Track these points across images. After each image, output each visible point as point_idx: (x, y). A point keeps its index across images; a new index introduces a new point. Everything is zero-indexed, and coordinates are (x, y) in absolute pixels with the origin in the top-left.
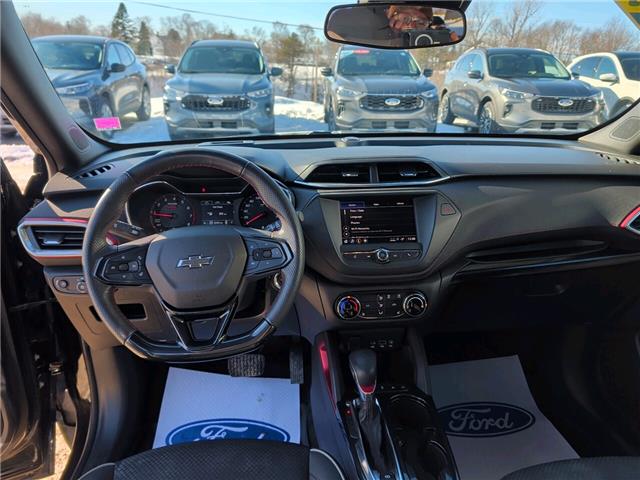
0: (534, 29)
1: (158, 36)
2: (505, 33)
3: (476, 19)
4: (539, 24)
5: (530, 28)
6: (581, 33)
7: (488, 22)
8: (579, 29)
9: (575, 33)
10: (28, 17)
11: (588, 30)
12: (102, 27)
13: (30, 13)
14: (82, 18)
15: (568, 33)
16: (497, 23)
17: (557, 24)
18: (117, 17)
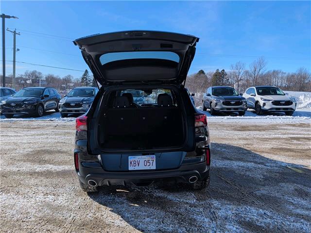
0: (264, 74)
2: (251, 76)
3: (237, 71)
4: (266, 72)
5: (262, 74)
6: (286, 75)
7: (243, 72)
8: (285, 73)
9: (283, 75)
10: (49, 77)
11: (289, 74)
12: (77, 79)
13: (49, 75)
14: (69, 76)
15: (280, 76)
16: (247, 72)
17: (274, 71)
18: (84, 75)
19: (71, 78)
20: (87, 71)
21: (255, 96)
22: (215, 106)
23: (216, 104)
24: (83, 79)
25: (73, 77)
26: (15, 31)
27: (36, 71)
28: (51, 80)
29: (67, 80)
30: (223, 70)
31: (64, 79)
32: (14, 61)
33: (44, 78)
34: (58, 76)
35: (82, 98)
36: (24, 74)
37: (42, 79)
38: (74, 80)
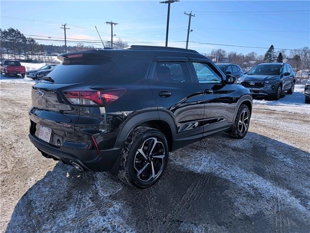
1: (287, 58)
18: (269, 51)
19: (255, 55)
20: (272, 47)
24: (266, 55)
25: (256, 54)
26: (191, 14)
27: (220, 50)
28: (234, 57)
29: (250, 58)
32: (187, 42)
33: (227, 56)
34: (241, 54)
37: (225, 57)
38: (258, 58)
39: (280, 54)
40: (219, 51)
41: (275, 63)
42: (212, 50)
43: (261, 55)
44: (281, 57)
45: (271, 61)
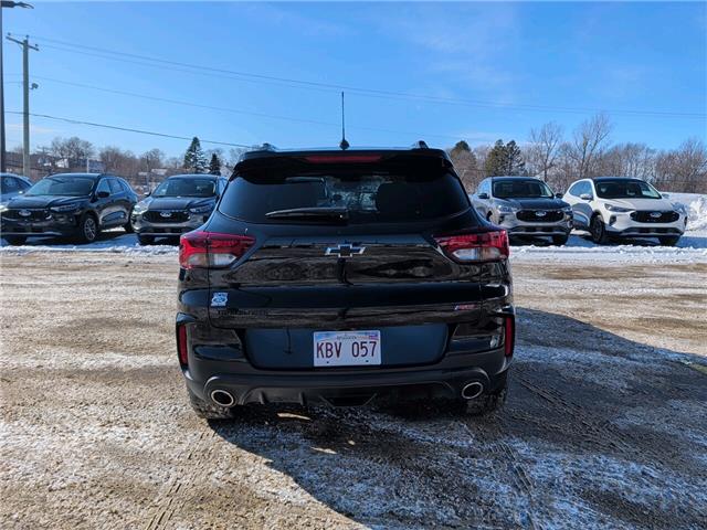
0: (605, 152)
1: (227, 166)
2: (575, 156)
3: (544, 144)
4: (610, 147)
5: (601, 152)
6: (655, 156)
7: (557, 146)
8: (653, 152)
9: (649, 155)
10: (107, 153)
11: (662, 152)
12: (175, 159)
13: (109, 148)
14: (156, 152)
15: (642, 157)
16: (566, 148)
17: (629, 147)
18: (190, 150)
19: (160, 157)
20: (196, 141)
21: (592, 199)
22: (500, 222)
23: (502, 217)
24: (187, 158)
25: (164, 155)
26: (26, 42)
27: (77, 139)
28: (113, 160)
29: (151, 162)
30: (513, 143)
31: (143, 159)
32: (26, 114)
33: (96, 157)
34: (129, 152)
35: (188, 201)
36: (49, 145)
37: (93, 158)
38: (167, 162)
39: (214, 156)
40: (73, 143)
41: (207, 174)
42: (52, 139)
43: (173, 156)
44: (216, 164)
45: (197, 170)
